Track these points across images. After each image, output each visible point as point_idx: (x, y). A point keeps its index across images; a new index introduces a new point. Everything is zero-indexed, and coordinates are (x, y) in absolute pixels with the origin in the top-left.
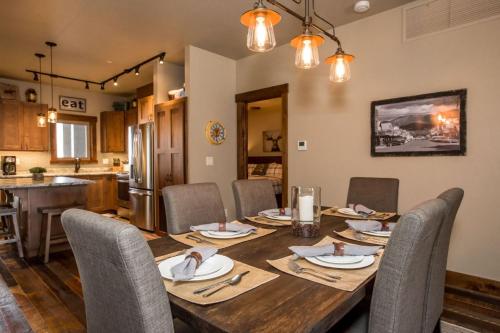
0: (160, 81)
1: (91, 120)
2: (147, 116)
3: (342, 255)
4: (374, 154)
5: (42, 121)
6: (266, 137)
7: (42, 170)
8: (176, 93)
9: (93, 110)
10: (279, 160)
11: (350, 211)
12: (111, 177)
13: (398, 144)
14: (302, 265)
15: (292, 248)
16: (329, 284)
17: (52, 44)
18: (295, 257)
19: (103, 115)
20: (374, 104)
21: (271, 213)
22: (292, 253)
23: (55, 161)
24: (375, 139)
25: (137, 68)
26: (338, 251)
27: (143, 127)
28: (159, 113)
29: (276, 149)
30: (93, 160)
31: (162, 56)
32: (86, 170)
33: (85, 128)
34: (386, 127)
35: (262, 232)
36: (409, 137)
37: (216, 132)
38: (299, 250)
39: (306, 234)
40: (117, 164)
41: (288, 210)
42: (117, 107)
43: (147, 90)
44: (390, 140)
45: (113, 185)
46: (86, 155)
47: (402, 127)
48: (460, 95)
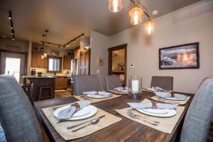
0: (82, 44)
1: (61, 58)
2: (78, 56)
3: (156, 108)
4: (160, 68)
5: (43, 57)
6: (119, 65)
7: (41, 73)
8: (87, 48)
9: (61, 55)
10: (123, 73)
11: (153, 89)
12: (65, 77)
13: (170, 64)
14: (135, 113)
15: (129, 104)
16: (153, 127)
17: (47, 31)
18: (131, 108)
19: (65, 57)
20: (160, 49)
21: (120, 89)
22: (129, 106)
23: (48, 72)
24: (160, 63)
25: (75, 40)
26: (154, 106)
27: (76, 60)
28: (81, 55)
29: (122, 70)
30: (60, 72)
31: (83, 35)
32: (58, 75)
33: (58, 61)
34: (165, 58)
35: (115, 96)
36: (175, 62)
37: (101, 61)
38: (133, 105)
39: (135, 97)
40: (68, 73)
41: (127, 88)
42: (69, 54)
43: (78, 48)
44: (167, 63)
45: (66, 80)
46: (58, 70)
47: (172, 58)
48: (197, 45)
